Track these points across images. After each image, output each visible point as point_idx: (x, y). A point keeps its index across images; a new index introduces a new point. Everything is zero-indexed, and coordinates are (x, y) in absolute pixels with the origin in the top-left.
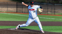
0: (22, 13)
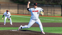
0: (23, 14)
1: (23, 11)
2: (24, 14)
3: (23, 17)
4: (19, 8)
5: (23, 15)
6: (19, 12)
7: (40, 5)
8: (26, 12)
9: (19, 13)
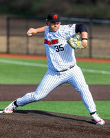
0: (28, 54)
1: (28, 42)
2: (32, 52)
3: (27, 64)
4: (11, 33)
5: (28, 58)
6: (11, 46)
7: (87, 20)
8: (39, 44)
9: (11, 50)
